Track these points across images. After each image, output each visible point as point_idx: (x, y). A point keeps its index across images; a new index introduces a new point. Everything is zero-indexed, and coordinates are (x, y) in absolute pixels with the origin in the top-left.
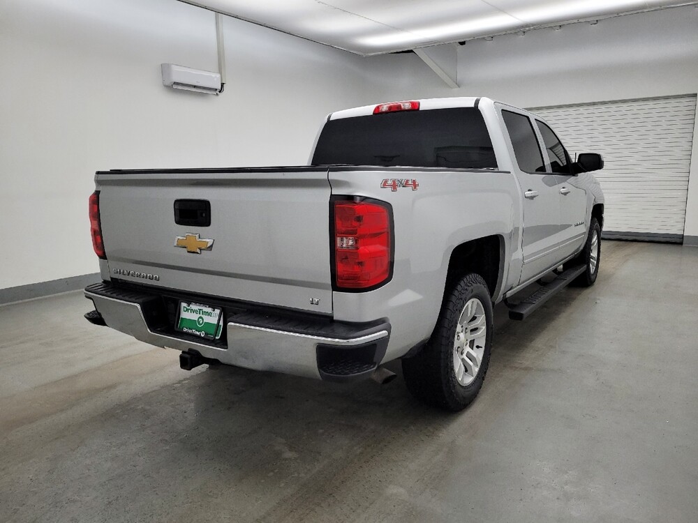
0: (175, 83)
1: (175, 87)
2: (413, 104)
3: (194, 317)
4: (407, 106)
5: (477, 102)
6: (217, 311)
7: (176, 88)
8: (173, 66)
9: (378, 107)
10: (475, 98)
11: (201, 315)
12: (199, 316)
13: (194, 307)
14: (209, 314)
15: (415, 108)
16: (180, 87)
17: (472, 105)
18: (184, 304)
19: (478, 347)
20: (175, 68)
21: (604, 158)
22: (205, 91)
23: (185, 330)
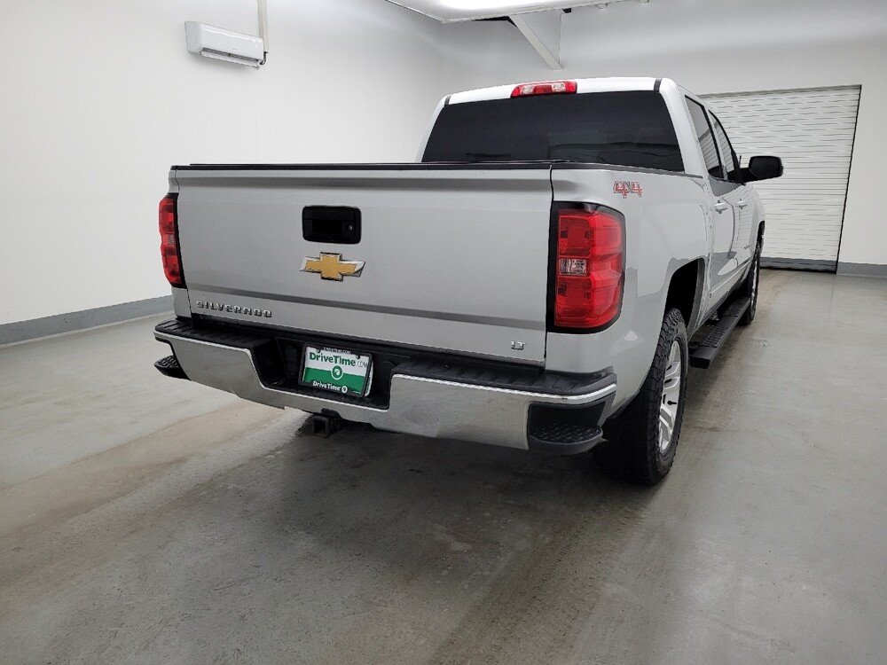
0: (205, 49)
1: (204, 54)
2: (568, 84)
3: (328, 366)
4: (558, 87)
5: (657, 84)
6: (365, 359)
7: (206, 56)
8: (202, 26)
9: (518, 88)
10: (654, 79)
11: (338, 364)
12: (334, 365)
13: (326, 353)
14: (352, 363)
15: (571, 91)
16: (211, 56)
17: (651, 87)
18: (310, 350)
19: (670, 403)
20: (205, 29)
21: (784, 163)
22: (240, 62)
23: (315, 384)
